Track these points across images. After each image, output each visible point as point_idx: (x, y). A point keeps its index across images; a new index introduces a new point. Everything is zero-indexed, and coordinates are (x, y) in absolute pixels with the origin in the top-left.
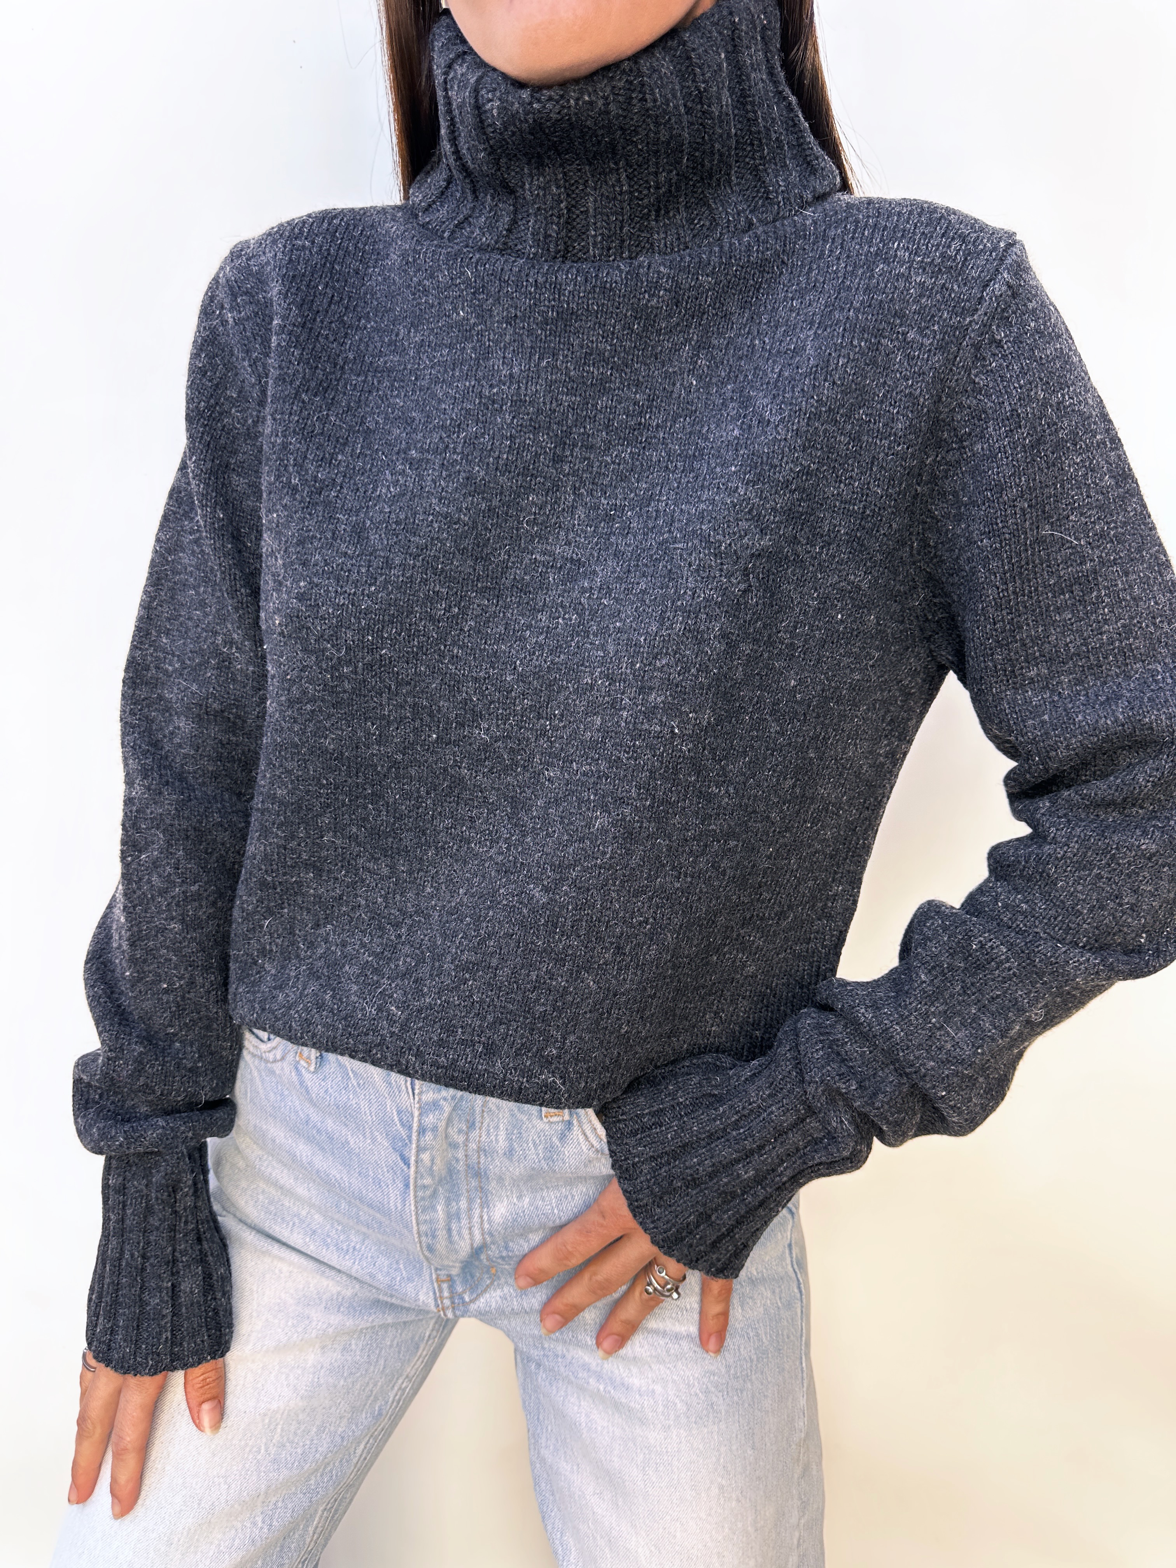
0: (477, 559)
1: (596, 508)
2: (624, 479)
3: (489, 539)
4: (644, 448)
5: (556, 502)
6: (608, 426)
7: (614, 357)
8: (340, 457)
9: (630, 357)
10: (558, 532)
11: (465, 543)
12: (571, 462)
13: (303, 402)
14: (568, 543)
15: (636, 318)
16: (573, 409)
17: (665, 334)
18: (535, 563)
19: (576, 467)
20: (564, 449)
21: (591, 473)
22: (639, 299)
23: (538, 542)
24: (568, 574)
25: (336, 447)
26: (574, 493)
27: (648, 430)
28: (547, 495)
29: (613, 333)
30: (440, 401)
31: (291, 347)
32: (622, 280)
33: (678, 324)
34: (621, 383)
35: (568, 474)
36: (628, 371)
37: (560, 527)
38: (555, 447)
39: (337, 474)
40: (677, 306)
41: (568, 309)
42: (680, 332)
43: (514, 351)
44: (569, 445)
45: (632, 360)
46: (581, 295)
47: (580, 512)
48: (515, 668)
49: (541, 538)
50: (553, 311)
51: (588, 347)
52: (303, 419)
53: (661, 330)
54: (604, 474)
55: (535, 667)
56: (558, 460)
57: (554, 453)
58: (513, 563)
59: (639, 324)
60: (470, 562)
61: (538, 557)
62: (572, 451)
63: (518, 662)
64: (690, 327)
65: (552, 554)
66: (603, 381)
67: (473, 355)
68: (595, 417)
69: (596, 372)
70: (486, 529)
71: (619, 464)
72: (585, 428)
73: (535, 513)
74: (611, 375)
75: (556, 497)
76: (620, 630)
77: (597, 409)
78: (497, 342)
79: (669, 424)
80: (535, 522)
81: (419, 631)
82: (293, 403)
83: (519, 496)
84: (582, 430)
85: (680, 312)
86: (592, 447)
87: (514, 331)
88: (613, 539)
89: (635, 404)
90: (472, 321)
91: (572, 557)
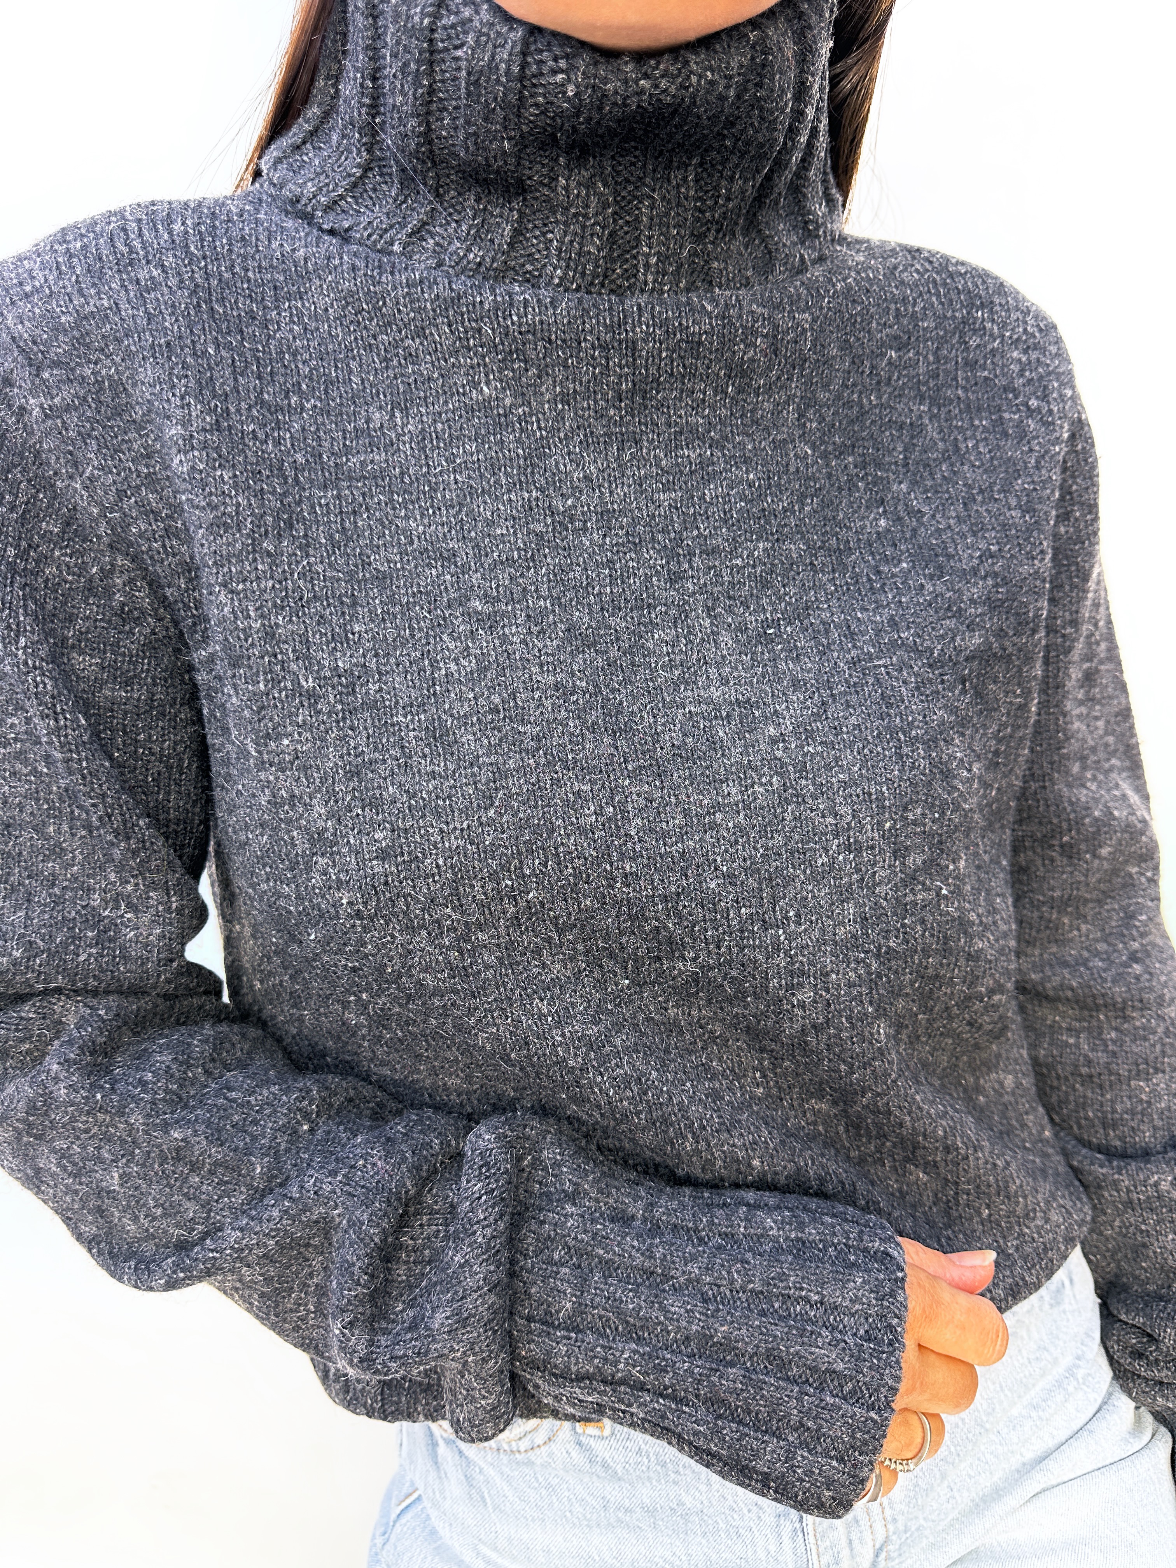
0: (615, 733)
1: (743, 628)
2: (765, 584)
3: (621, 703)
4: (778, 540)
5: (689, 633)
6: (726, 522)
7: (709, 432)
8: (357, 628)
9: (729, 429)
10: (707, 671)
11: (593, 716)
12: (693, 577)
13: (269, 554)
14: (725, 682)
15: (729, 377)
16: (677, 508)
17: (763, 393)
18: (691, 718)
19: (702, 581)
20: (679, 562)
21: (722, 585)
22: (734, 352)
23: (685, 689)
24: (741, 722)
25: (343, 613)
26: (709, 616)
27: (776, 516)
28: (676, 627)
29: (703, 401)
30: (490, 523)
31: (215, 469)
32: (713, 328)
33: (779, 378)
34: (726, 462)
35: (694, 593)
36: (730, 446)
37: (706, 663)
38: (668, 563)
39: (364, 656)
40: (776, 355)
41: (647, 376)
42: (781, 388)
43: (581, 442)
44: (684, 555)
45: (732, 432)
46: (664, 355)
47: (726, 638)
48: (716, 869)
49: (687, 683)
50: (627, 381)
51: (676, 424)
52: (280, 582)
53: (759, 388)
54: (739, 582)
55: (745, 860)
56: (675, 578)
57: (669, 571)
58: (663, 725)
59: (733, 385)
60: (607, 740)
61: (693, 709)
62: (690, 562)
63: (719, 860)
64: (792, 380)
65: (710, 701)
66: (704, 463)
67: (520, 451)
68: (706, 512)
69: (692, 455)
70: (613, 691)
71: (754, 566)
72: (698, 528)
73: (668, 653)
74: (712, 455)
75: (689, 627)
76: (845, 784)
77: (705, 502)
78: (552, 431)
79: (796, 508)
80: (671, 665)
81: (570, 853)
82: (255, 560)
83: (641, 637)
84: (695, 533)
85: (780, 362)
86: (713, 552)
87: (576, 414)
88: (782, 666)
89: (750, 486)
90: (508, 402)
91: (737, 699)
